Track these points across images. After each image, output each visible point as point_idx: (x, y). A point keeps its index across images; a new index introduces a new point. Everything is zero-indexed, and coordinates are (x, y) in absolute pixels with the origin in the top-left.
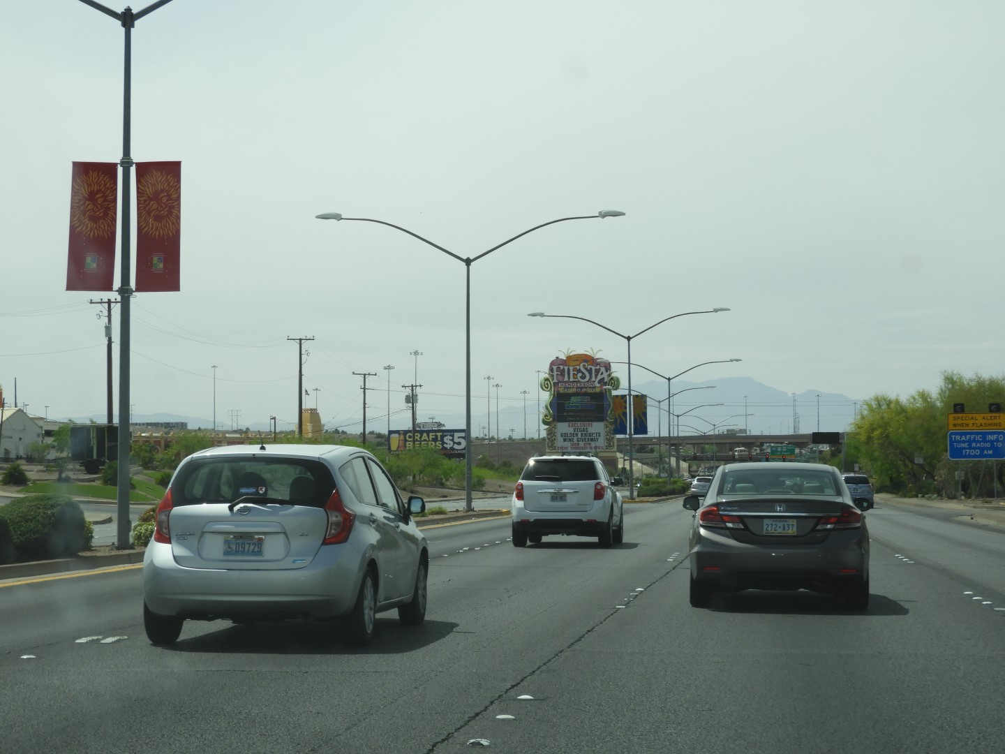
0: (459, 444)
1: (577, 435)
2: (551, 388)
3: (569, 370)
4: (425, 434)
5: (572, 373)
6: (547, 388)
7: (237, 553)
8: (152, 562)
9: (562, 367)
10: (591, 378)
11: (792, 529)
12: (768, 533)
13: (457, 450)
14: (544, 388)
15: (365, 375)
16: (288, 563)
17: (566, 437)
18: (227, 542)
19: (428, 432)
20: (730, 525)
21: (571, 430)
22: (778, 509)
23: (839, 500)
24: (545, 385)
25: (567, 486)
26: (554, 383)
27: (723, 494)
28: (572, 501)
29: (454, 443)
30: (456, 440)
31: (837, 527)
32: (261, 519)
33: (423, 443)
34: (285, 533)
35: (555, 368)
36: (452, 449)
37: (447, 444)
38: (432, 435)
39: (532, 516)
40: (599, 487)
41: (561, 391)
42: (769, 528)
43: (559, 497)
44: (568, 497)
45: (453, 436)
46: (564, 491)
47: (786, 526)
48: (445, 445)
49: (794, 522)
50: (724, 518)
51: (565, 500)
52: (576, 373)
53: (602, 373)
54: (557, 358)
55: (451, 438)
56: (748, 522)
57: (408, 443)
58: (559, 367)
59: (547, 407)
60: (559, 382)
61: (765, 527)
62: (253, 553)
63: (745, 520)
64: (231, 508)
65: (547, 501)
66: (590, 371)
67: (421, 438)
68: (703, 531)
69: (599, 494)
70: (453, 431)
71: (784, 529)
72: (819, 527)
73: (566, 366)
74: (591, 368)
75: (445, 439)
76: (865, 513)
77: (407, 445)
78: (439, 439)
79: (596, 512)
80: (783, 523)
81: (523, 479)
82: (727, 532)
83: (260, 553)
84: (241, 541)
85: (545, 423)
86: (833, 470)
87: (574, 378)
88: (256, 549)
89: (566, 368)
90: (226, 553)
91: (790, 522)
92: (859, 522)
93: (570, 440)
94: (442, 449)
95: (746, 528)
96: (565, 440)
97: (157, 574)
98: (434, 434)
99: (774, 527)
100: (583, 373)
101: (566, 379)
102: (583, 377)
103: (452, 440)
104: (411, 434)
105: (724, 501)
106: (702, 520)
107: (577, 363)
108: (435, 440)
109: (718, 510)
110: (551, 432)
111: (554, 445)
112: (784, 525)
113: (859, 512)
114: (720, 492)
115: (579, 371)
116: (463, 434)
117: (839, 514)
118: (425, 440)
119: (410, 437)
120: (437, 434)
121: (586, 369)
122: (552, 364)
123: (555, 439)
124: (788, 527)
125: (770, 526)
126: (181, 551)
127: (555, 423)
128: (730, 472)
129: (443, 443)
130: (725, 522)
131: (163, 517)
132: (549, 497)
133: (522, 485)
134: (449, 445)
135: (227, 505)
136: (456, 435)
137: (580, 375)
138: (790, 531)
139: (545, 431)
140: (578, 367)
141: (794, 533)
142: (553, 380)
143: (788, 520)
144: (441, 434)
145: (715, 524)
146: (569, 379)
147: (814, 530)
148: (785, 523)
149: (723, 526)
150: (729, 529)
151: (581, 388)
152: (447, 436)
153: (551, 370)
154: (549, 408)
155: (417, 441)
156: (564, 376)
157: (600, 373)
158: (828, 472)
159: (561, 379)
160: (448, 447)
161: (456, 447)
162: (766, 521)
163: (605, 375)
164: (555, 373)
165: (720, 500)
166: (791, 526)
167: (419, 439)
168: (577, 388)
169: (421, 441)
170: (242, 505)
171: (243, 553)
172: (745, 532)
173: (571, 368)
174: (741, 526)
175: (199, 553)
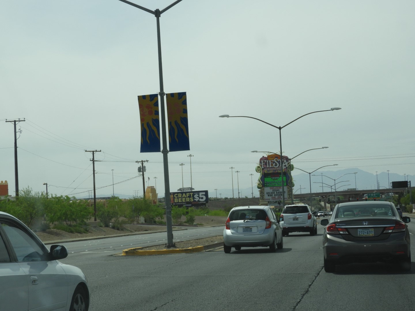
0: (202, 198)
1: (274, 193)
2: (261, 171)
3: (269, 162)
4: (184, 194)
5: (270, 163)
6: (259, 171)
7: (246, 231)
8: (226, 233)
9: (265, 161)
10: (279, 165)
11: (372, 233)
12: (360, 236)
13: (202, 202)
14: (258, 171)
15: (93, 152)
16: (258, 233)
17: (269, 194)
18: (243, 229)
19: (186, 193)
20: (341, 232)
21: (271, 191)
22: (365, 224)
23: (394, 218)
24: (257, 170)
25: (298, 215)
26: (262, 169)
27: (338, 218)
28: (300, 220)
29: (200, 198)
30: (201, 196)
31: (394, 231)
32: (251, 223)
33: (183, 199)
34: (257, 226)
35: (262, 161)
36: (199, 201)
37: (196, 198)
38: (188, 195)
39: (287, 226)
40: (309, 215)
41: (266, 172)
42: (361, 233)
43: (296, 219)
44: (299, 219)
45: (199, 194)
46: (297, 217)
47: (369, 232)
48: (195, 199)
49: (373, 230)
50: (339, 229)
51: (298, 220)
52: (272, 163)
53: (285, 163)
54: (263, 157)
55: (198, 195)
56: (350, 230)
57: (175, 199)
58: (263, 160)
59: (259, 180)
60: (264, 168)
61: (359, 233)
62: (250, 231)
63: (349, 230)
64: (244, 221)
65: (292, 221)
66: (279, 162)
67: (182, 196)
68: (328, 236)
69: (309, 217)
70: (198, 192)
71: (368, 233)
72: (385, 232)
73: (268, 160)
74: (279, 161)
75: (195, 196)
76: (407, 224)
77: (175, 200)
78: (192, 196)
79: (308, 223)
80: (367, 231)
81: (283, 213)
82: (340, 236)
83: (251, 231)
84: (247, 228)
85: (258, 188)
86: (391, 204)
87: (271, 166)
88: (250, 230)
89: (268, 161)
90: (243, 231)
91: (371, 230)
92: (404, 229)
93: (271, 195)
94: (193, 201)
95: (349, 234)
96: (269, 196)
97: (228, 236)
98: (189, 194)
99: (363, 232)
100: (276, 163)
101: (268, 166)
102: (276, 165)
103: (199, 196)
104: (177, 194)
105: (339, 221)
106: (328, 231)
107: (273, 158)
108: (190, 197)
109: (336, 226)
110: (262, 193)
111: (264, 198)
112: (368, 232)
113: (404, 223)
114: (337, 217)
115: (274, 162)
116: (204, 193)
117: (395, 225)
118: (184, 197)
119: (176, 196)
120: (190, 193)
121: (277, 161)
122: (261, 159)
123: (264, 195)
124: (370, 232)
125: (361, 232)
126: (233, 231)
127: (264, 188)
128: (341, 207)
129: (194, 198)
130: (339, 231)
131: (228, 224)
132: (292, 219)
133: (283, 215)
134: (197, 199)
135: (243, 220)
136: (201, 194)
137: (274, 164)
138: (371, 234)
139: (259, 192)
140: (273, 161)
141: (373, 235)
142: (261, 167)
143: (369, 229)
144: (193, 193)
145: (335, 232)
146: (269, 166)
147: (382, 233)
148: (368, 231)
149: (338, 233)
150: (341, 234)
151: (275, 170)
152: (195, 194)
153: (261, 162)
154: (260, 181)
155: (180, 198)
156: (267, 165)
157: (284, 163)
158: (389, 205)
159: (265, 166)
160: (197, 200)
161: (201, 200)
162: (359, 230)
163: (286, 164)
164: (262, 164)
165: (336, 221)
166: (371, 232)
167: (181, 197)
168: (273, 170)
169: (182, 198)
170: (246, 220)
171: (247, 231)
172: (349, 235)
173: (270, 161)
174: (347, 233)
175: (237, 232)
